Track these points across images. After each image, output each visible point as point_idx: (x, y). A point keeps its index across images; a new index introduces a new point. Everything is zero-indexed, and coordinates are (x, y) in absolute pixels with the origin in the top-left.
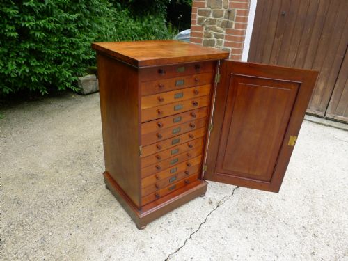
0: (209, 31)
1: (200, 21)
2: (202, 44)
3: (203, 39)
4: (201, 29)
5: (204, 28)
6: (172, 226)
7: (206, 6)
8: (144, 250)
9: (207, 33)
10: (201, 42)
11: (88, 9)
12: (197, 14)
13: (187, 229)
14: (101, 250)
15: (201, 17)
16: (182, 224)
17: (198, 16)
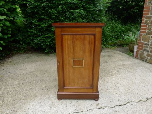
0: (150, 27)
1: (146, 22)
2: (146, 34)
3: (147, 31)
4: (146, 26)
5: (148, 25)
6: (70, 105)
7: (150, 14)
8: (52, 107)
9: (148, 28)
10: (145, 33)
11: (93, 18)
12: (145, 18)
13: (75, 109)
14: (40, 99)
15: (147, 20)
16: (75, 106)
17: (145, 20)
